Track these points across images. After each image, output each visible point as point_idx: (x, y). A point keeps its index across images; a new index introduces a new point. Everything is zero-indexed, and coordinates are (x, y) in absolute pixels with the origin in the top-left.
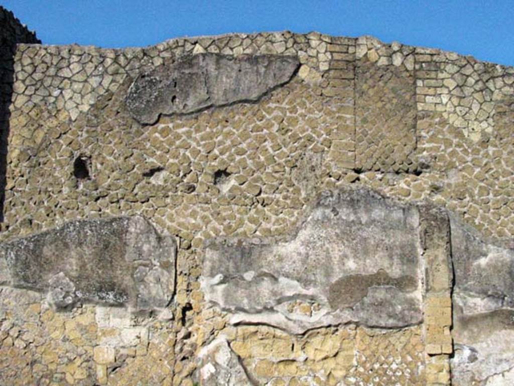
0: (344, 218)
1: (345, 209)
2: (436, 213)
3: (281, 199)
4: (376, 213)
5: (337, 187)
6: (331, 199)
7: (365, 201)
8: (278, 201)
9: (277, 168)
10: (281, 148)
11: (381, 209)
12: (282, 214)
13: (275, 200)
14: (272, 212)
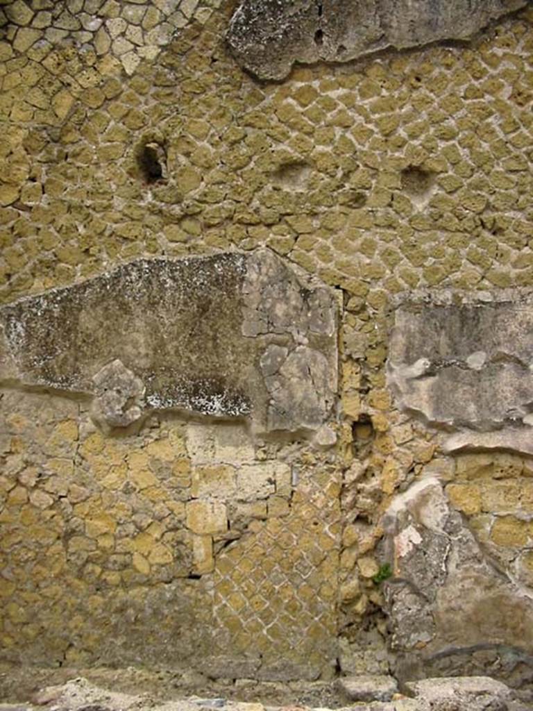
3: (523, 220)
8: (519, 224)
9: (514, 165)
10: (519, 128)
12: (527, 248)
13: (514, 221)
14: (510, 244)
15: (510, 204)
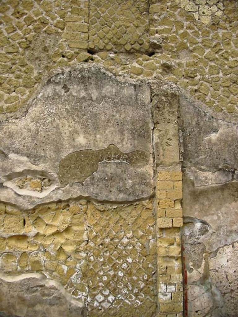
0: (75, 94)
1: (75, 86)
2: (168, 88)
3: (13, 78)
4: (107, 89)
5: (69, 65)
6: (62, 76)
7: (96, 78)
8: (10, 80)
9: (11, 50)
10: (16, 30)
11: (112, 86)
12: (14, 93)
13: (8, 79)
14: (4, 91)
15: (6, 70)
